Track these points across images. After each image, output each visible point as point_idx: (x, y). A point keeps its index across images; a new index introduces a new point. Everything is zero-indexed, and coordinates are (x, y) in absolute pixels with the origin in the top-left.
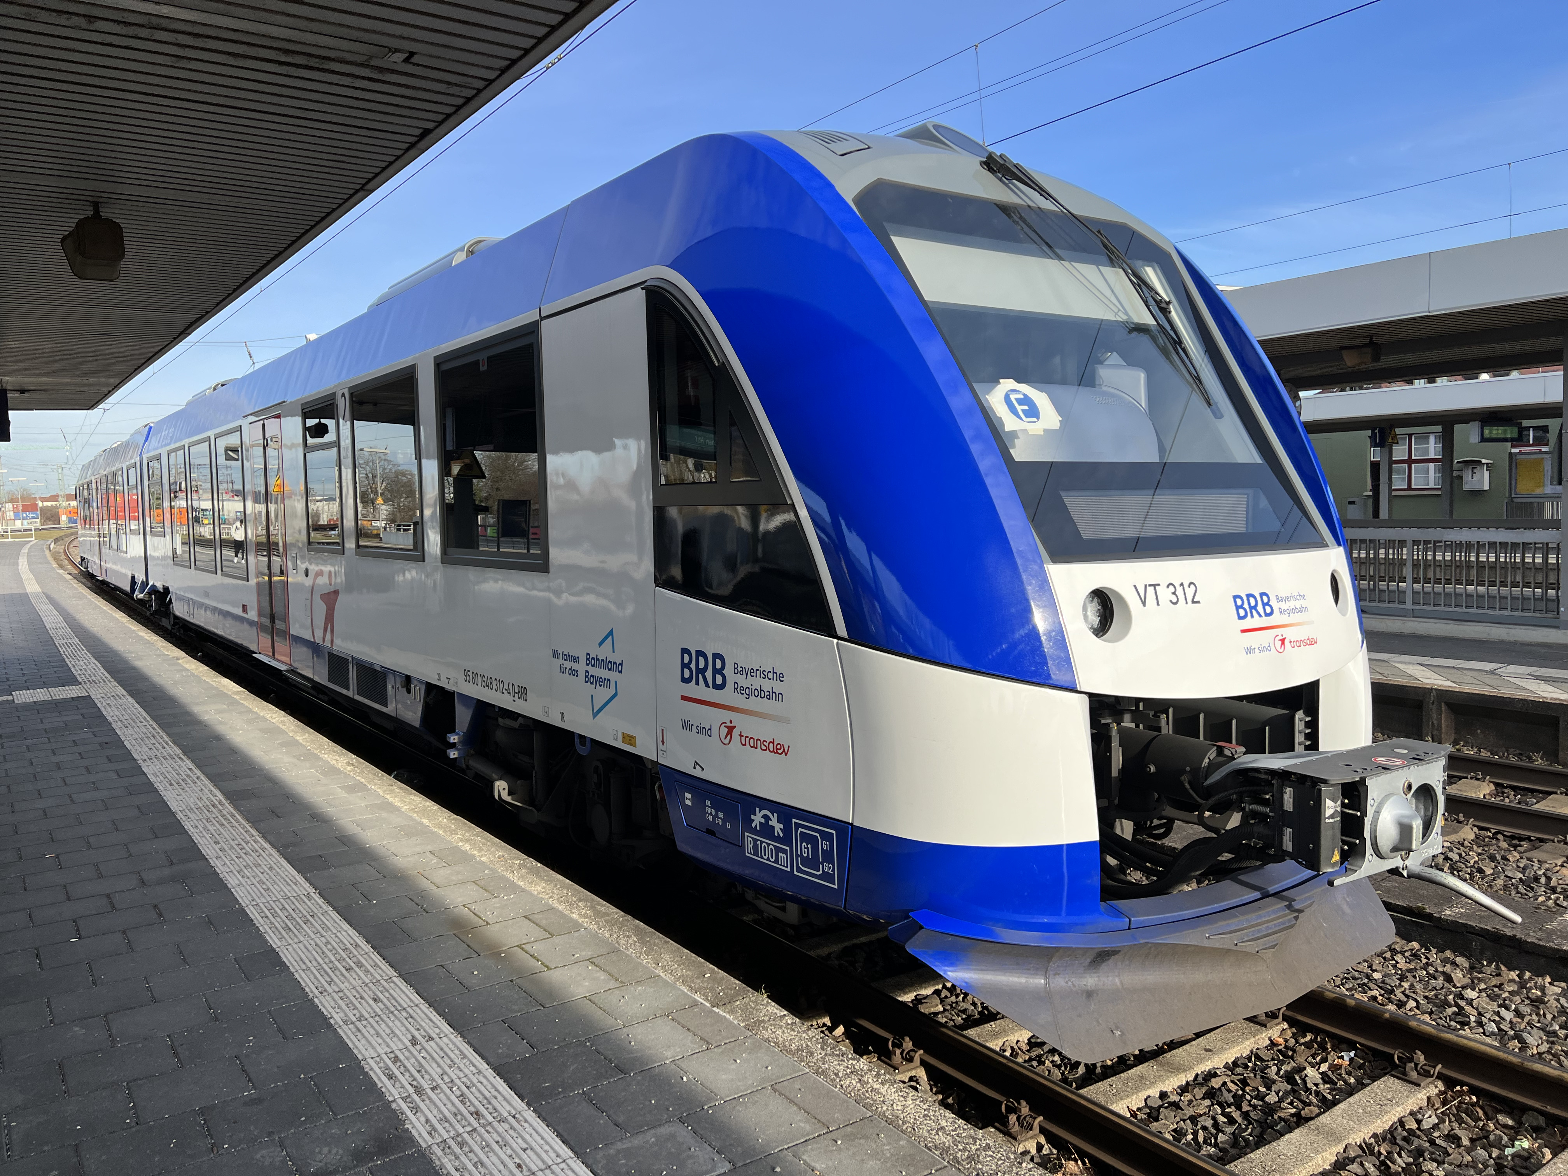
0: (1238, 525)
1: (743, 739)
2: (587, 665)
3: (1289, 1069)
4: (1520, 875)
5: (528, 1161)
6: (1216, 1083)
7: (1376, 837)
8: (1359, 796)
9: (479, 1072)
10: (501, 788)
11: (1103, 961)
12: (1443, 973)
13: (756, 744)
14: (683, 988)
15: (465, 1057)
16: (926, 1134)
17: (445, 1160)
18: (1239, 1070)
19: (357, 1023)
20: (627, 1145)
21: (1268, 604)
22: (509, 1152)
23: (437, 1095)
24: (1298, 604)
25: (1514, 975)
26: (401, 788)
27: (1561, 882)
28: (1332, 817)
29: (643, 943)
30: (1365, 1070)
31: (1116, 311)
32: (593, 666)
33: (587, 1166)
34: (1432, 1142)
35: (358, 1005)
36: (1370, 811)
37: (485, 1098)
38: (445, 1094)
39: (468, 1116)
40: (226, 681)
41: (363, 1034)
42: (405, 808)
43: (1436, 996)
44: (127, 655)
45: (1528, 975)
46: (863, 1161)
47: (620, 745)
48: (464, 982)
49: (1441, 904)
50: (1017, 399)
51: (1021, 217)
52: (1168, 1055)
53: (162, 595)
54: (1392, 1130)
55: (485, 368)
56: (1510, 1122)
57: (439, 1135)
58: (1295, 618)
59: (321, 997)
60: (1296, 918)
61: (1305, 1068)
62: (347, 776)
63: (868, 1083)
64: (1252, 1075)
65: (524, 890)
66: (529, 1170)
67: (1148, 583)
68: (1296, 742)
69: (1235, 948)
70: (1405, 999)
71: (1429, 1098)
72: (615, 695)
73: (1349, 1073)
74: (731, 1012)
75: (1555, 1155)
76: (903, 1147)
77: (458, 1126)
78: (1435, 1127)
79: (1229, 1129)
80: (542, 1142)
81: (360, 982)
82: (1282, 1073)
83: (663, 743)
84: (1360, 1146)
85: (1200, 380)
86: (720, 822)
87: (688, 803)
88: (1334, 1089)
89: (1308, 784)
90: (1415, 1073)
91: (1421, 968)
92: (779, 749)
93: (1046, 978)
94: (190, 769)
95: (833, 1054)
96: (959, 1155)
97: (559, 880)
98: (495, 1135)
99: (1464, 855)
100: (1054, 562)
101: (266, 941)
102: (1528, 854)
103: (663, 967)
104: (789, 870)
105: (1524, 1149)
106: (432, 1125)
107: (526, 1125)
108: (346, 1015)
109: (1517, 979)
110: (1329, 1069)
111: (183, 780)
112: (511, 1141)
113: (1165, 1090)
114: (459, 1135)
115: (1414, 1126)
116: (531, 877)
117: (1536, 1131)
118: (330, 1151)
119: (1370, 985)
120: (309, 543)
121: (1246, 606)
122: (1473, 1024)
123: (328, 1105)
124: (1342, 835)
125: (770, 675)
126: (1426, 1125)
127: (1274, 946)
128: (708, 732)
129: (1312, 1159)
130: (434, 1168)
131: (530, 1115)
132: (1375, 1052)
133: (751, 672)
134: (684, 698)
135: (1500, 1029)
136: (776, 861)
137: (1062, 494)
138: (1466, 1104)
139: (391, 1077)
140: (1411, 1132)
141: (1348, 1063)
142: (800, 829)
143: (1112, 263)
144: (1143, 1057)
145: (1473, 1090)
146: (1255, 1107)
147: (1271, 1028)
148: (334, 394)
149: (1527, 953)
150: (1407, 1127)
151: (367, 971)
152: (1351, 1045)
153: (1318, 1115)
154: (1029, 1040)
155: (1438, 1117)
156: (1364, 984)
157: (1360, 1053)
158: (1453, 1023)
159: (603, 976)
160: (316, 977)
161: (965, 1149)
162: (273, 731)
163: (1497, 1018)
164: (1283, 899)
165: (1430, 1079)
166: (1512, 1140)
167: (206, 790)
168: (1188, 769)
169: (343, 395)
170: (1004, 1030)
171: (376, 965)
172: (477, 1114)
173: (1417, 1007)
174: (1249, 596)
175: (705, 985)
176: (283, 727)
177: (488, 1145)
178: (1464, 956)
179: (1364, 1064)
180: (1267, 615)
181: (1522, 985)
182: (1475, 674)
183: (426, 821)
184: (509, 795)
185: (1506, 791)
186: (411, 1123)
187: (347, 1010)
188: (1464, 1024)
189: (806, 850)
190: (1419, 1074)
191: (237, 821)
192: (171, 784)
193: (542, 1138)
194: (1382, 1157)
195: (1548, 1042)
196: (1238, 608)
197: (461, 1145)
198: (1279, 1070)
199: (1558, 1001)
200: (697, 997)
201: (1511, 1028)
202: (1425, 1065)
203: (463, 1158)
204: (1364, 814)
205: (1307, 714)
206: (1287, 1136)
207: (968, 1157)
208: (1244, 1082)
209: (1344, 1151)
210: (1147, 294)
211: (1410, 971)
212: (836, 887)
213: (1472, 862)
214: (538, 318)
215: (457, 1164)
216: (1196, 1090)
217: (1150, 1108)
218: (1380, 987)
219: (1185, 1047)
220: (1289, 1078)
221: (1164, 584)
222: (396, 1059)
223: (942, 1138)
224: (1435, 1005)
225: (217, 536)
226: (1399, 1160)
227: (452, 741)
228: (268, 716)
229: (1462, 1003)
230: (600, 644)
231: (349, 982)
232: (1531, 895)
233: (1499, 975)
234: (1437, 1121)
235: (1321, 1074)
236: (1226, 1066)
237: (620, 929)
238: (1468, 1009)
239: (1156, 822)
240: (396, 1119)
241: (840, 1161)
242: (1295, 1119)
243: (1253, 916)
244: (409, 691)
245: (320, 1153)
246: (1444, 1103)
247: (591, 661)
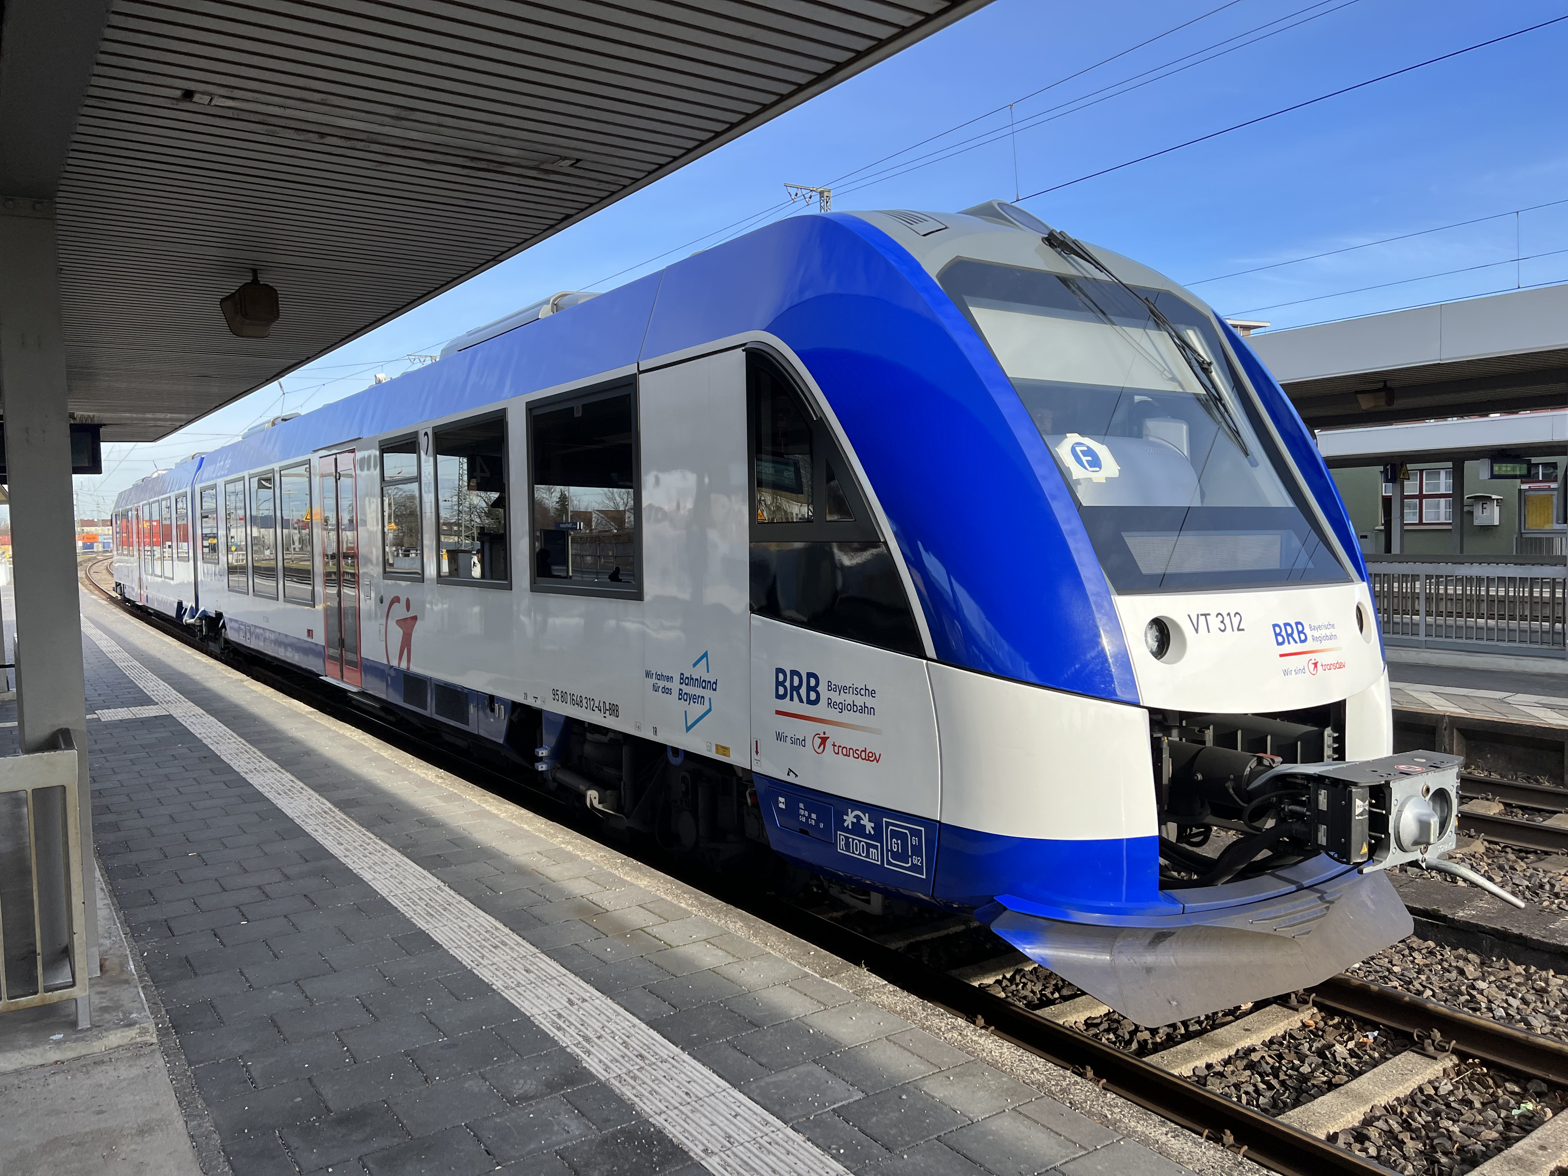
0: (1273, 562)
1: (836, 748)
2: (681, 683)
3: (1319, 1046)
4: (1527, 883)
5: (694, 1090)
6: (1255, 1057)
7: (1399, 832)
8: (1384, 798)
9: (634, 1026)
10: (592, 796)
11: (1160, 942)
12: (1457, 967)
13: (848, 752)
14: (793, 963)
15: (618, 1014)
16: (1022, 1073)
17: (624, 1089)
18: (1275, 1047)
19: (517, 988)
20: (773, 1079)
21: (1302, 632)
22: (676, 1084)
23: (603, 1042)
24: (1328, 632)
25: (1520, 969)
26: (494, 798)
27: (1563, 888)
28: (1361, 814)
29: (750, 928)
30: (1387, 1047)
31: (1162, 370)
32: (687, 684)
33: (744, 1094)
34: (1448, 1105)
35: (513, 975)
36: (1394, 810)
37: (645, 1045)
38: (610, 1042)
39: (635, 1058)
40: (296, 702)
41: (524, 997)
42: (502, 815)
43: (1450, 987)
44: (194, 677)
45: (1533, 969)
46: (973, 1092)
47: (713, 755)
48: (600, 957)
49: (1454, 907)
50: (1081, 451)
51: (1079, 288)
52: (1211, 1034)
53: (215, 622)
54: (1412, 1095)
55: (580, 414)
56: (1517, 1089)
57: (614, 1071)
58: (1326, 644)
59: (478, 968)
60: (1327, 908)
61: (1334, 1045)
62: (439, 787)
63: (967, 1036)
64: (1287, 1051)
65: (632, 884)
66: (697, 1096)
67: (1200, 613)
68: (1325, 755)
69: (1274, 933)
70: (1422, 989)
71: (1444, 1070)
72: (710, 710)
73: (1374, 1050)
74: (839, 981)
75: (1555, 1114)
76: (1005, 1082)
77: (627, 1065)
78: (1451, 1093)
79: (1269, 1094)
80: (702, 1077)
81: (509, 957)
82: (1313, 1049)
83: (757, 752)
84: (1385, 1107)
85: (1238, 433)
86: (813, 822)
87: (782, 806)
88: (1361, 1063)
89: (1341, 786)
90: (1432, 1048)
91: (1437, 963)
92: (871, 757)
93: (1111, 955)
94: (292, 781)
95: (933, 1014)
96: (1053, 1088)
97: (661, 876)
98: (661, 1072)
99: (1475, 865)
100: (1119, 594)
101: (415, 925)
102: (1535, 865)
103: (771, 946)
104: (879, 863)
105: (1528, 1110)
106: (605, 1064)
107: (685, 1065)
108: (505, 982)
109: (1524, 973)
110: (1356, 1046)
111: (289, 790)
112: (675, 1076)
113: (1210, 1062)
114: (630, 1071)
115: (1432, 1092)
116: (634, 873)
117: (1540, 1095)
118: (525, 1082)
119: (1390, 976)
120: (385, 572)
121: (1284, 633)
122: (1484, 1010)
123: (512, 1049)
124: (1370, 830)
125: (863, 692)
126: (1443, 1091)
127: (1308, 933)
128: (802, 742)
129: (1343, 1116)
130: (617, 1095)
131: (686, 1056)
132: (1397, 1032)
133: (845, 689)
134: (778, 713)
135: (1507, 1014)
136: (868, 856)
137: (1123, 534)
138: (1478, 1074)
139: (559, 1028)
140: (1429, 1097)
141: (1372, 1041)
142: (890, 827)
143: (1158, 327)
144: (1188, 1036)
145: (1484, 1063)
146: (1290, 1076)
147: (1303, 1012)
148: (417, 433)
149: (1534, 950)
150: (1426, 1093)
151: (512, 949)
152: (1375, 1026)
153: (1347, 1082)
154: (1085, 1021)
155: (1453, 1085)
156: (1385, 977)
157: (1384, 1033)
158: (1465, 1009)
159: (721, 953)
160: (469, 954)
161: (1057, 1084)
162: (358, 747)
163: (1505, 1005)
164: (1318, 891)
165: (1446, 1054)
166: (1518, 1104)
167: (314, 799)
168: (1232, 776)
169: (426, 434)
170: (1063, 1012)
171: (518, 943)
172: (642, 1056)
173: (1433, 996)
174: (1286, 625)
175: (811, 961)
176: (366, 744)
177: (657, 1079)
178: (1475, 952)
179: (1386, 1042)
180: (1302, 641)
181: (1528, 977)
182: (1485, 702)
183: (525, 827)
184: (599, 803)
185: (1515, 810)
186: (587, 1062)
187: (505, 979)
188: (1475, 1010)
189: (896, 845)
190: (1435, 1049)
191: (351, 825)
192: (279, 794)
193: (702, 1074)
194: (1404, 1116)
195: (1550, 1025)
196: (1277, 635)
197: (635, 1078)
198: (1311, 1047)
199: (1560, 991)
200: (807, 969)
201: (1518, 1013)
202: (1441, 1041)
203: (638, 1087)
204: (1389, 812)
205: (1334, 731)
206: (1320, 1098)
207: (1061, 1090)
208: (1280, 1057)
209: (1371, 1111)
210: (1191, 356)
211: (1426, 965)
212: (924, 877)
213: (1483, 871)
214: (636, 371)
215: (634, 1092)
216: (1238, 1062)
217: (1198, 1077)
218: (1400, 979)
219: (1226, 1027)
220: (1320, 1053)
221: (1214, 614)
222: (560, 1016)
223: (1036, 1076)
224: (1449, 994)
225: (280, 564)
226: (1419, 1119)
227: (540, 755)
228: (348, 734)
229: (1474, 993)
230: (695, 665)
231: (499, 957)
232: (1536, 900)
233: (1507, 969)
234: (1452, 1088)
235: (1349, 1050)
236: (1264, 1043)
237: (726, 916)
238: (1479, 997)
239: (1195, 831)
240: (574, 1060)
241: (954, 1092)
242: (1326, 1086)
243: (1289, 905)
244: (493, 710)
245: (517, 1083)
246: (1458, 1074)
247: (685, 680)
